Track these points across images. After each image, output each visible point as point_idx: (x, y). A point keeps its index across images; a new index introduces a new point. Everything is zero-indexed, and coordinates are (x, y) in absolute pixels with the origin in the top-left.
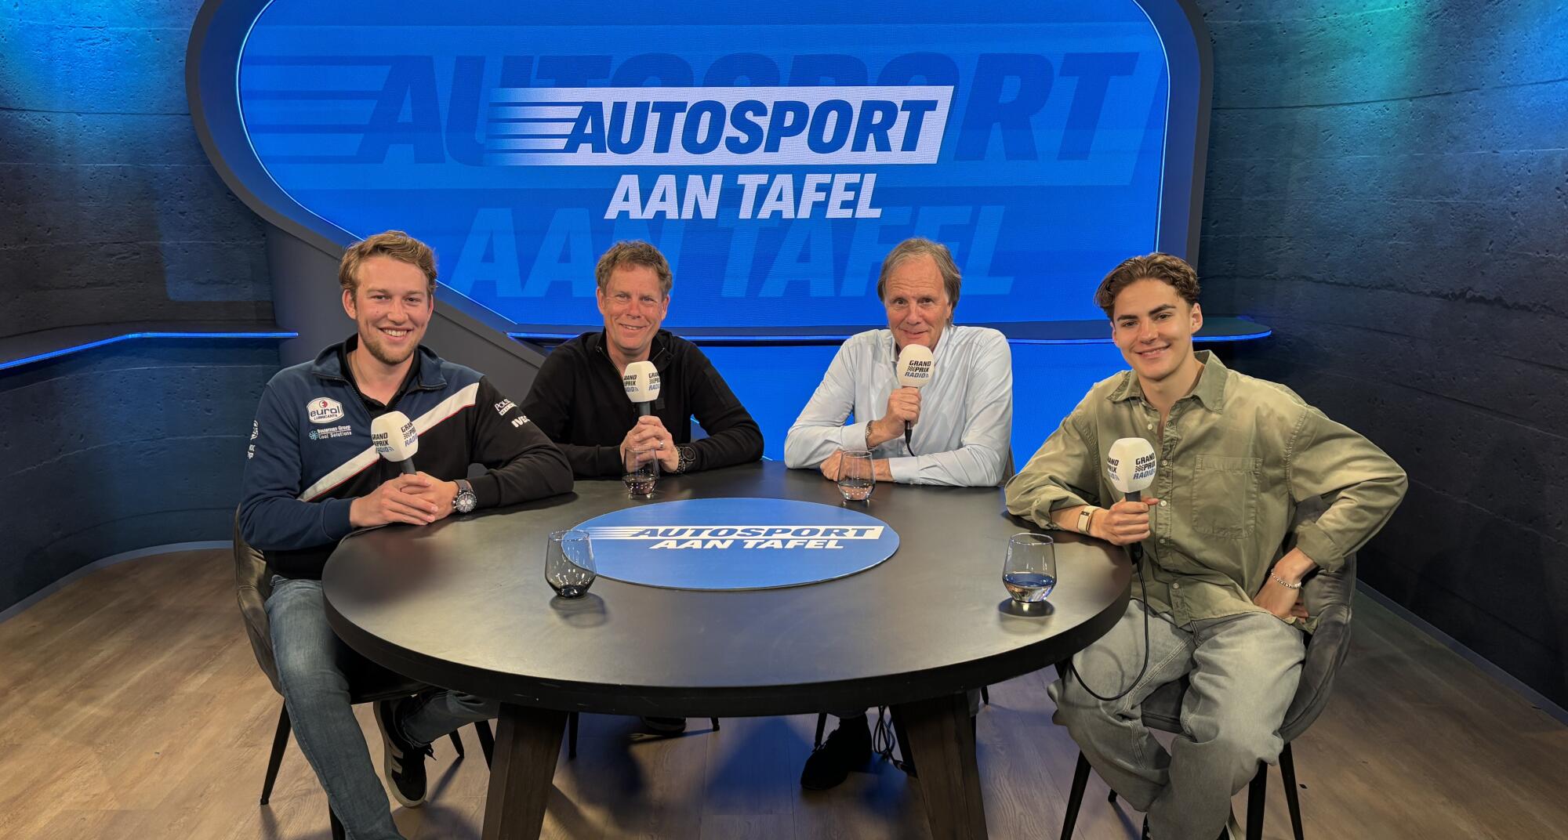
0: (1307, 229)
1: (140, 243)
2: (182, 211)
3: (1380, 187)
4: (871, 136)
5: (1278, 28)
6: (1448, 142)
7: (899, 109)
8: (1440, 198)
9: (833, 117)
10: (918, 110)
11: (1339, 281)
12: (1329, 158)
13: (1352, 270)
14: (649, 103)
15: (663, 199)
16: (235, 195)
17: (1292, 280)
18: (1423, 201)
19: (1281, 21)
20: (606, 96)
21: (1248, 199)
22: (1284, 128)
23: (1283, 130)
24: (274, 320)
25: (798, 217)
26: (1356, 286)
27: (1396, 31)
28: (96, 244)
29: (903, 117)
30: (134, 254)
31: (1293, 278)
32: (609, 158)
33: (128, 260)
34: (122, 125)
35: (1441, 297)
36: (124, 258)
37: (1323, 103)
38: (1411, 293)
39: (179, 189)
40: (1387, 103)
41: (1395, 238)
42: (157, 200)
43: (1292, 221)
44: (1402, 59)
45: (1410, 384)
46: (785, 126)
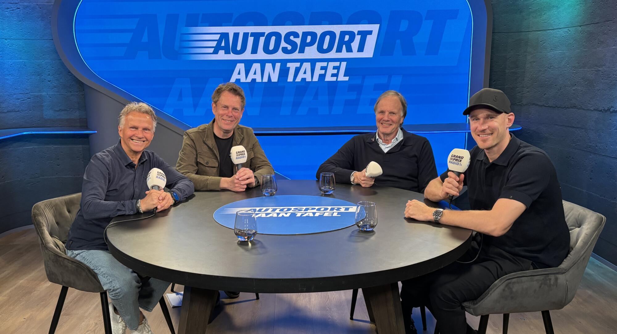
0: (535, 83)
1: (31, 94)
2: (49, 80)
4: (344, 46)
6: (599, 44)
7: (356, 34)
8: (596, 68)
9: (328, 38)
10: (364, 34)
11: (550, 105)
12: (544, 52)
13: (556, 101)
14: (249, 33)
15: (255, 73)
16: (72, 73)
18: (588, 70)
20: (231, 30)
21: (508, 71)
22: (523, 40)
24: (87, 126)
25: (313, 81)
26: (558, 107)
28: (11, 94)
29: (358, 38)
30: (28, 98)
31: (529, 104)
32: (232, 57)
33: (25, 101)
34: (24, 44)
35: (598, 111)
36: (24, 100)
37: (540, 30)
38: (584, 109)
39: (48, 71)
40: (569, 28)
41: (575, 86)
42: (38, 75)
43: (528, 80)
44: (575, 10)
45: (586, 150)
46: (307, 42)
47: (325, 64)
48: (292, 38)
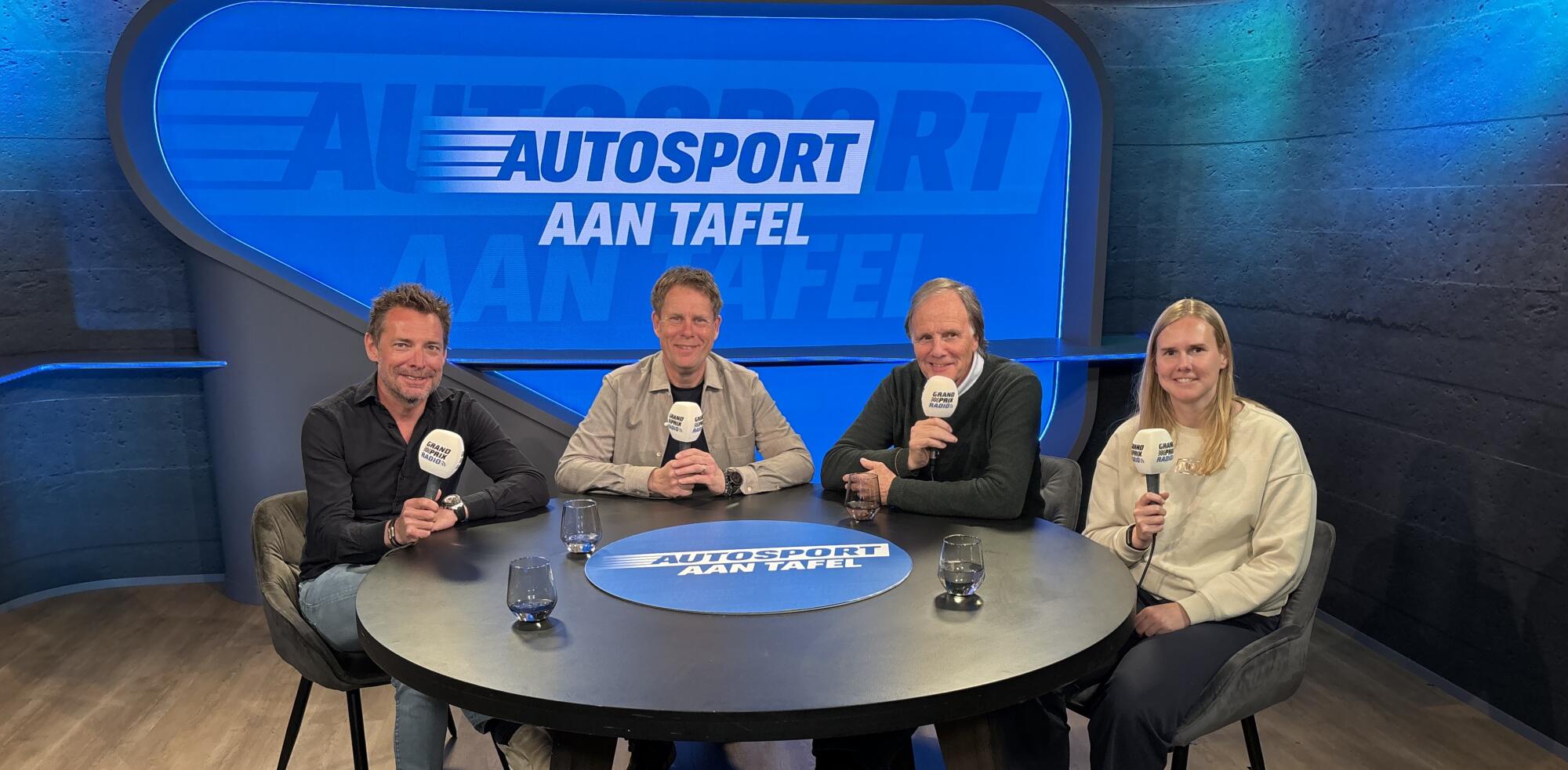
0: (1197, 255)
1: (48, 270)
2: (94, 237)
3: (1262, 219)
4: (798, 167)
5: (1163, 74)
6: (1324, 178)
7: (824, 141)
8: (1318, 229)
9: (761, 149)
10: (842, 142)
12: (1213, 191)
13: (1239, 293)
14: (582, 132)
15: (597, 226)
18: (1303, 232)
19: (1166, 67)
21: (1142, 226)
23: (1171, 165)
24: (197, 349)
27: (1271, 79)
30: (41, 282)
33: (35, 288)
34: (28, 150)
35: (1321, 317)
36: (31, 286)
37: (1206, 142)
38: (1292, 313)
39: (91, 215)
40: (1265, 143)
42: (66, 226)
43: (1183, 247)
44: (1278, 104)
45: (1297, 397)
46: (716, 156)
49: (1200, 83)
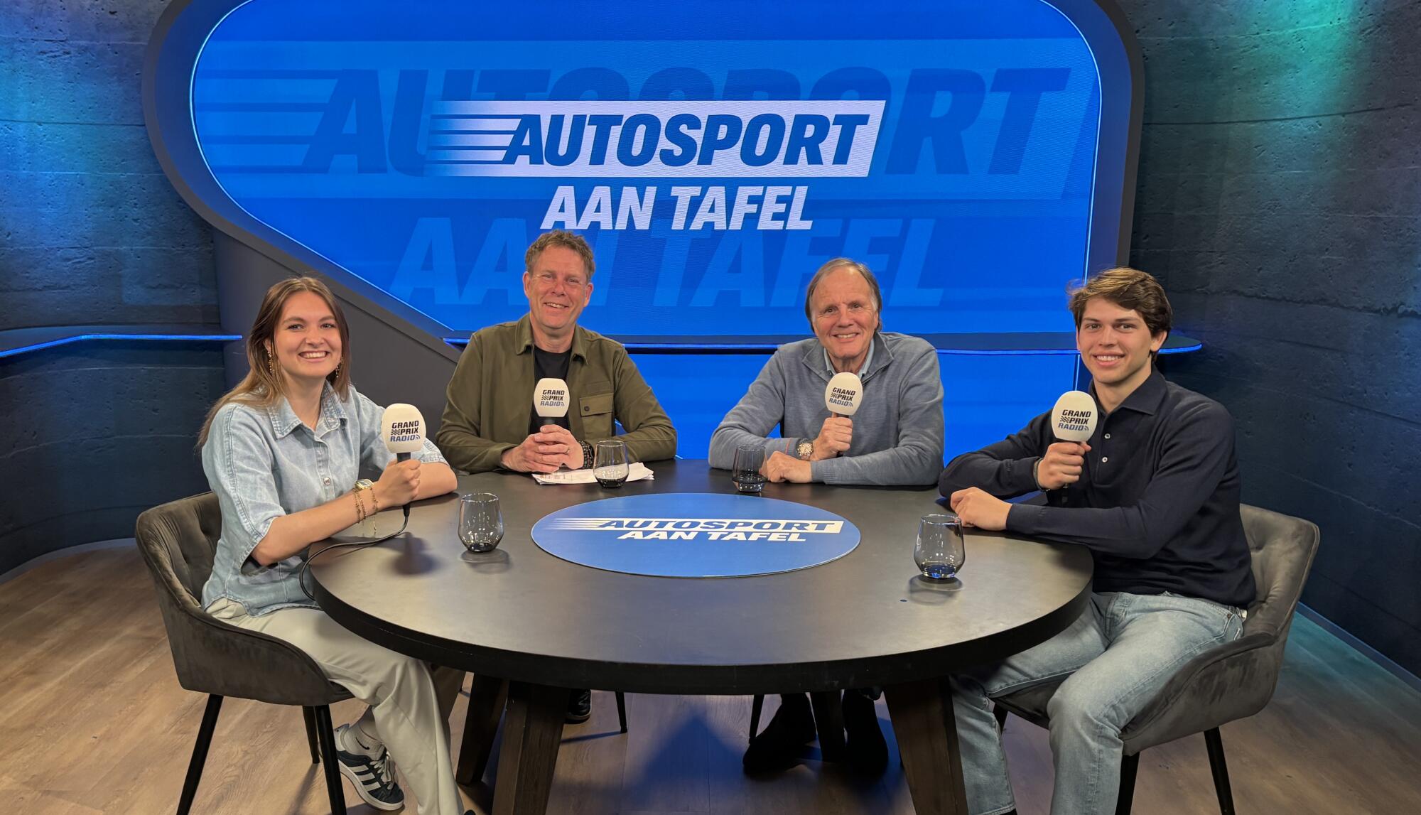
0: (1240, 244)
1: (95, 248)
2: (135, 218)
3: (1312, 202)
4: (803, 149)
5: (1211, 45)
6: (1380, 157)
7: (831, 123)
8: (1372, 213)
9: (766, 130)
10: (850, 123)
11: (1270, 295)
12: (1261, 173)
13: (1283, 286)
14: (586, 116)
15: (598, 209)
16: (185, 203)
17: (1224, 295)
18: (1356, 215)
19: (1214, 38)
20: (545, 110)
21: (1180, 213)
22: (1216, 143)
23: (1215, 145)
24: (220, 324)
25: (730, 228)
26: (1288, 301)
27: (1328, 48)
28: (52, 249)
29: (835, 132)
30: (89, 258)
31: (1224, 292)
32: (547, 170)
33: (83, 264)
34: (80, 135)
35: (1372, 311)
36: (80, 262)
37: (1256, 119)
38: (1343, 307)
39: (134, 196)
40: (1320, 118)
41: (1327, 253)
42: (112, 207)
43: (1225, 235)
44: (1335, 75)
45: (1342, 400)
46: (719, 139)
47: (757, 191)
48: (684, 129)
49: (1251, 54)
